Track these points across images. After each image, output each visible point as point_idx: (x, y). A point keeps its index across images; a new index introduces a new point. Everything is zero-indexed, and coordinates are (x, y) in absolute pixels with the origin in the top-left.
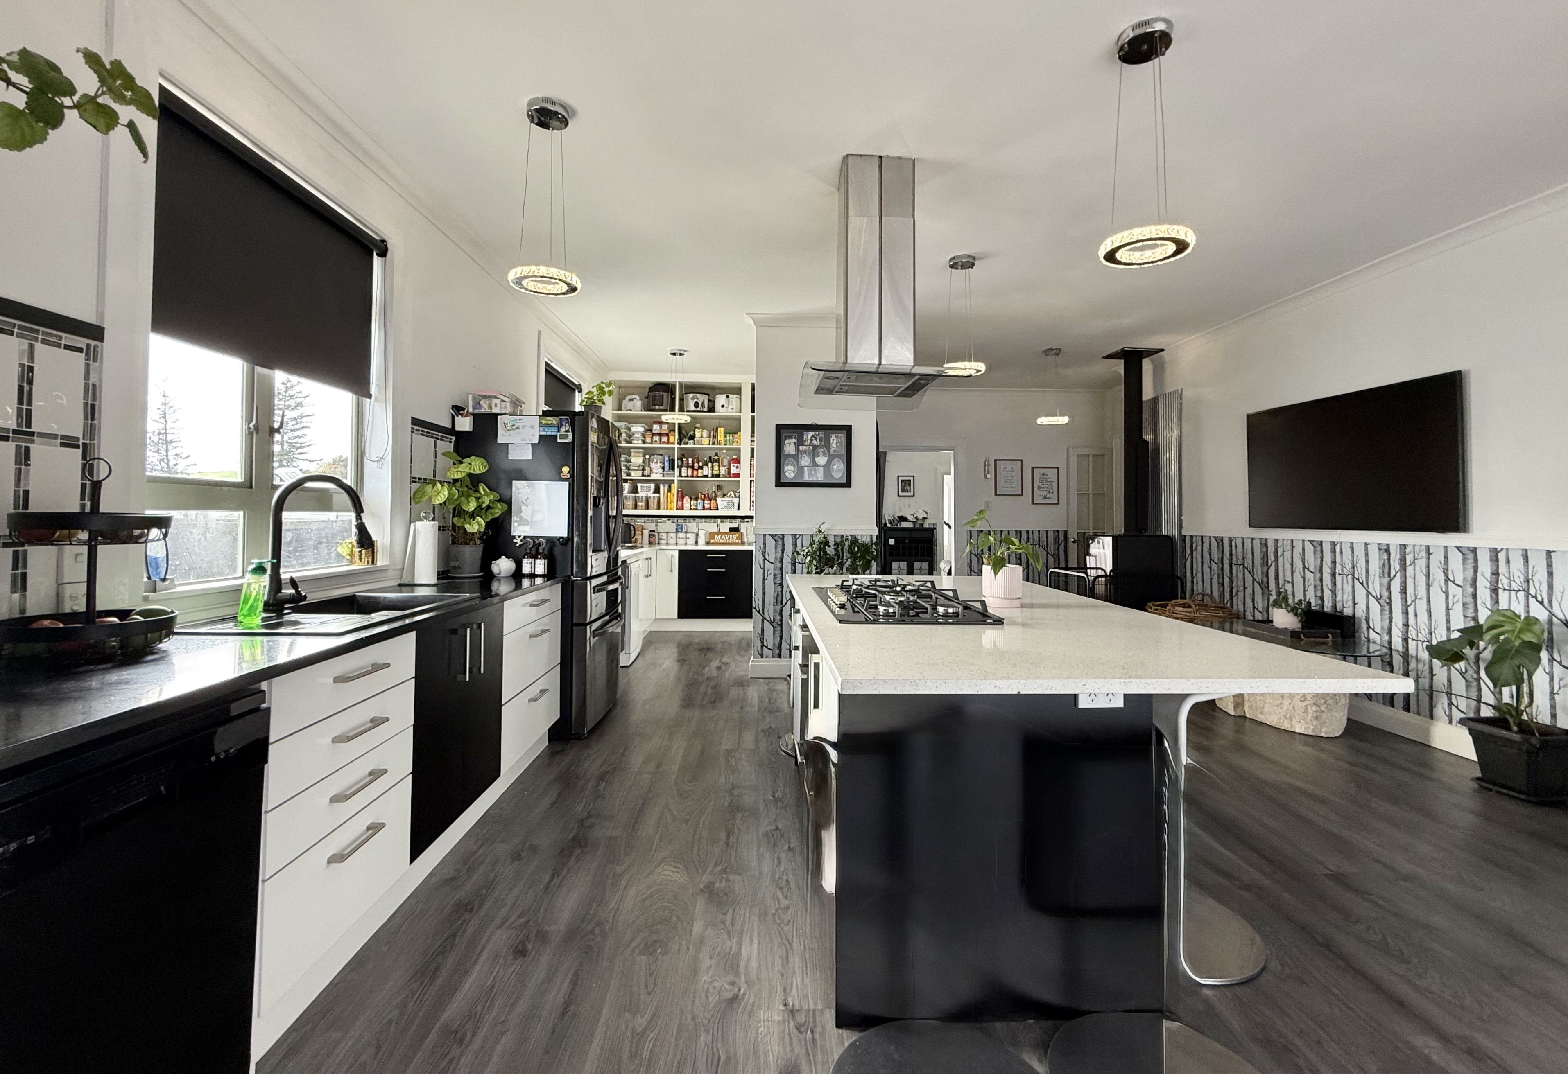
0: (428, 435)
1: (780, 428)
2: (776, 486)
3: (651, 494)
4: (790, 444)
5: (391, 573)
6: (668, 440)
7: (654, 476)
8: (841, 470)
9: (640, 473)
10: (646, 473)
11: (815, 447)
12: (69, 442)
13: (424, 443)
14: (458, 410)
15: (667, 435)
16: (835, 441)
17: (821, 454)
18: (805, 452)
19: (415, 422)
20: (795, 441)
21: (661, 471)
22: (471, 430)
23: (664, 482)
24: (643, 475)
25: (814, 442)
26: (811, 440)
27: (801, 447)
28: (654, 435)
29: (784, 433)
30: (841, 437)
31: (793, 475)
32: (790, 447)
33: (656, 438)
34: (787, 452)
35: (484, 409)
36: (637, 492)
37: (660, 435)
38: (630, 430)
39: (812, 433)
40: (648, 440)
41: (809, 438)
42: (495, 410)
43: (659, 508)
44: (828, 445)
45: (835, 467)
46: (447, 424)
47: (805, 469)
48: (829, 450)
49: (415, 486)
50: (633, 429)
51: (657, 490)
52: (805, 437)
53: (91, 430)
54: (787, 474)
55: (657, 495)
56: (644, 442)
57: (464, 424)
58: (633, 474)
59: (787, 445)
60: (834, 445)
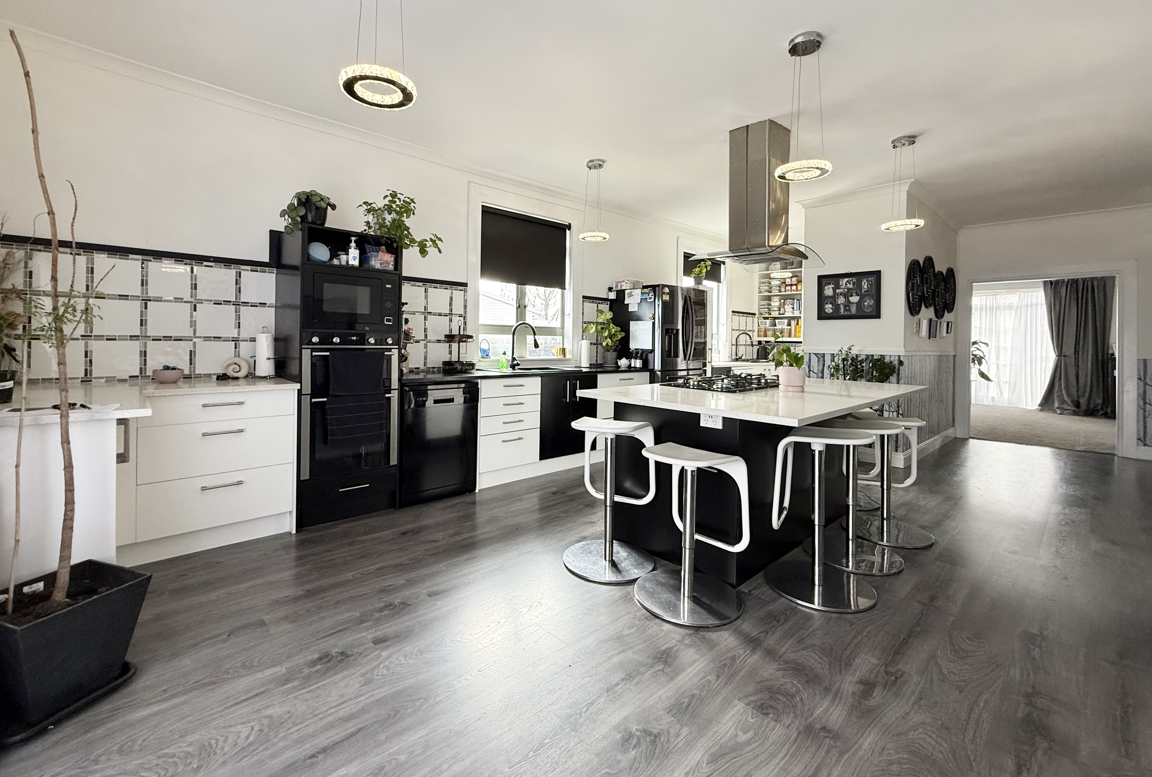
0: (593, 302)
1: (820, 278)
2: (818, 319)
3: (785, 327)
4: (829, 288)
5: (572, 362)
6: (797, 288)
7: (787, 315)
8: (871, 306)
9: (777, 313)
10: (781, 312)
11: (849, 289)
12: (460, 316)
13: (590, 307)
14: (610, 289)
15: (796, 285)
16: (866, 284)
17: (854, 294)
18: (841, 294)
19: (584, 297)
20: (833, 286)
21: (792, 310)
22: (615, 298)
23: (793, 318)
24: (780, 314)
25: (849, 286)
26: (846, 284)
27: (837, 291)
28: (787, 286)
29: (824, 281)
30: (871, 281)
31: (831, 311)
32: (829, 291)
33: (788, 288)
34: (826, 294)
35: (619, 288)
36: (776, 326)
37: (791, 285)
38: (770, 283)
39: (847, 279)
40: (783, 289)
41: (844, 283)
42: (623, 288)
43: (790, 336)
44: (860, 287)
45: (866, 304)
46: (605, 297)
47: (842, 306)
48: (861, 290)
49: (585, 325)
50: (772, 283)
51: (789, 324)
52: (841, 283)
53: (465, 312)
54: (826, 311)
55: (789, 327)
56: (780, 291)
57: (612, 296)
58: (772, 313)
59: (827, 290)
60: (866, 287)
